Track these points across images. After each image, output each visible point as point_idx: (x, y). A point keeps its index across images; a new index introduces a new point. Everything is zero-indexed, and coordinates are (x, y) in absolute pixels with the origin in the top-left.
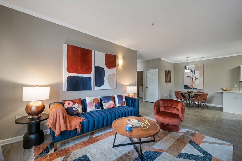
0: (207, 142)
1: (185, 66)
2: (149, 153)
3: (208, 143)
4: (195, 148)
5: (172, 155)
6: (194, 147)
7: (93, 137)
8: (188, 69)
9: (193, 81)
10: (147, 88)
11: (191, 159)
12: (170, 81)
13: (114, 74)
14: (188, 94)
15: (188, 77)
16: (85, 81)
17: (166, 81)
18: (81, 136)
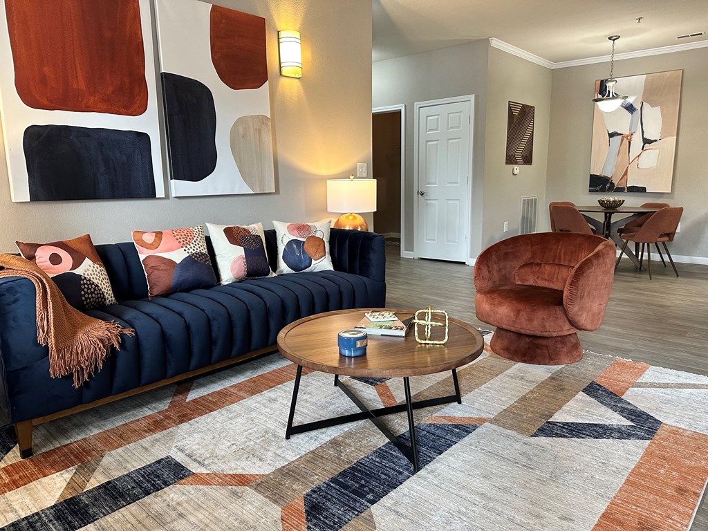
0: (652, 385)
1: (602, 81)
2: (428, 432)
3: (655, 387)
4: (605, 404)
5: (515, 430)
6: (600, 402)
7: (187, 400)
8: (614, 98)
9: (633, 154)
10: (422, 194)
11: (584, 436)
12: (528, 160)
13: (263, 119)
14: (606, 213)
15: (611, 135)
16: (118, 154)
17: (510, 160)
18: (131, 393)
